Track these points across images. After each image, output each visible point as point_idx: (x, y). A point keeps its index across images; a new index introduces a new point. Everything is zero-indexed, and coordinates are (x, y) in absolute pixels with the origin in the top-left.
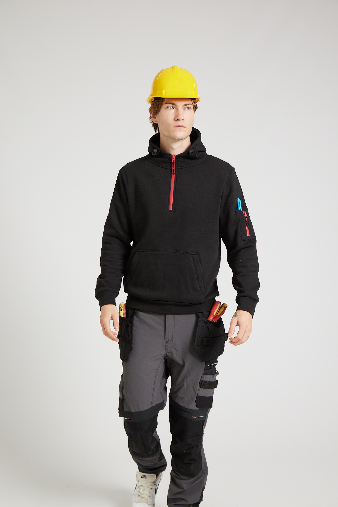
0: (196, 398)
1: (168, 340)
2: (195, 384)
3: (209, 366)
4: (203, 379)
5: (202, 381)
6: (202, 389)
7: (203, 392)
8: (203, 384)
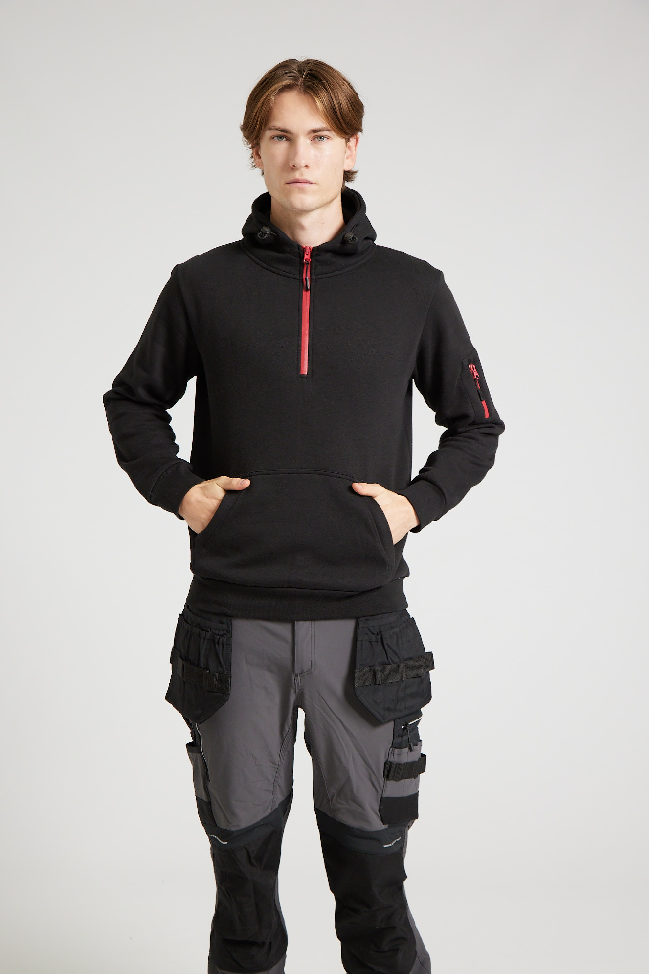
0: (379, 804)
1: (300, 672)
2: (373, 772)
3: (403, 727)
4: (391, 759)
5: (391, 763)
6: (393, 782)
7: (396, 789)
8: (392, 770)
